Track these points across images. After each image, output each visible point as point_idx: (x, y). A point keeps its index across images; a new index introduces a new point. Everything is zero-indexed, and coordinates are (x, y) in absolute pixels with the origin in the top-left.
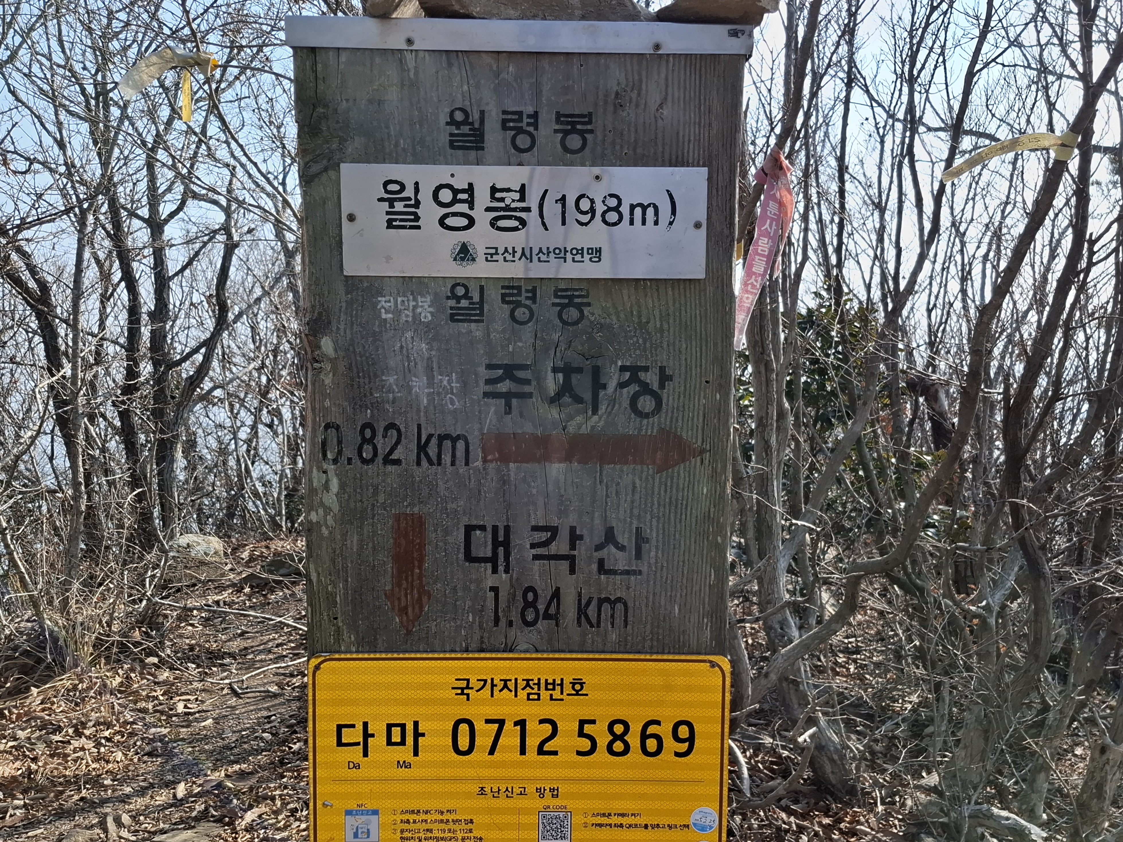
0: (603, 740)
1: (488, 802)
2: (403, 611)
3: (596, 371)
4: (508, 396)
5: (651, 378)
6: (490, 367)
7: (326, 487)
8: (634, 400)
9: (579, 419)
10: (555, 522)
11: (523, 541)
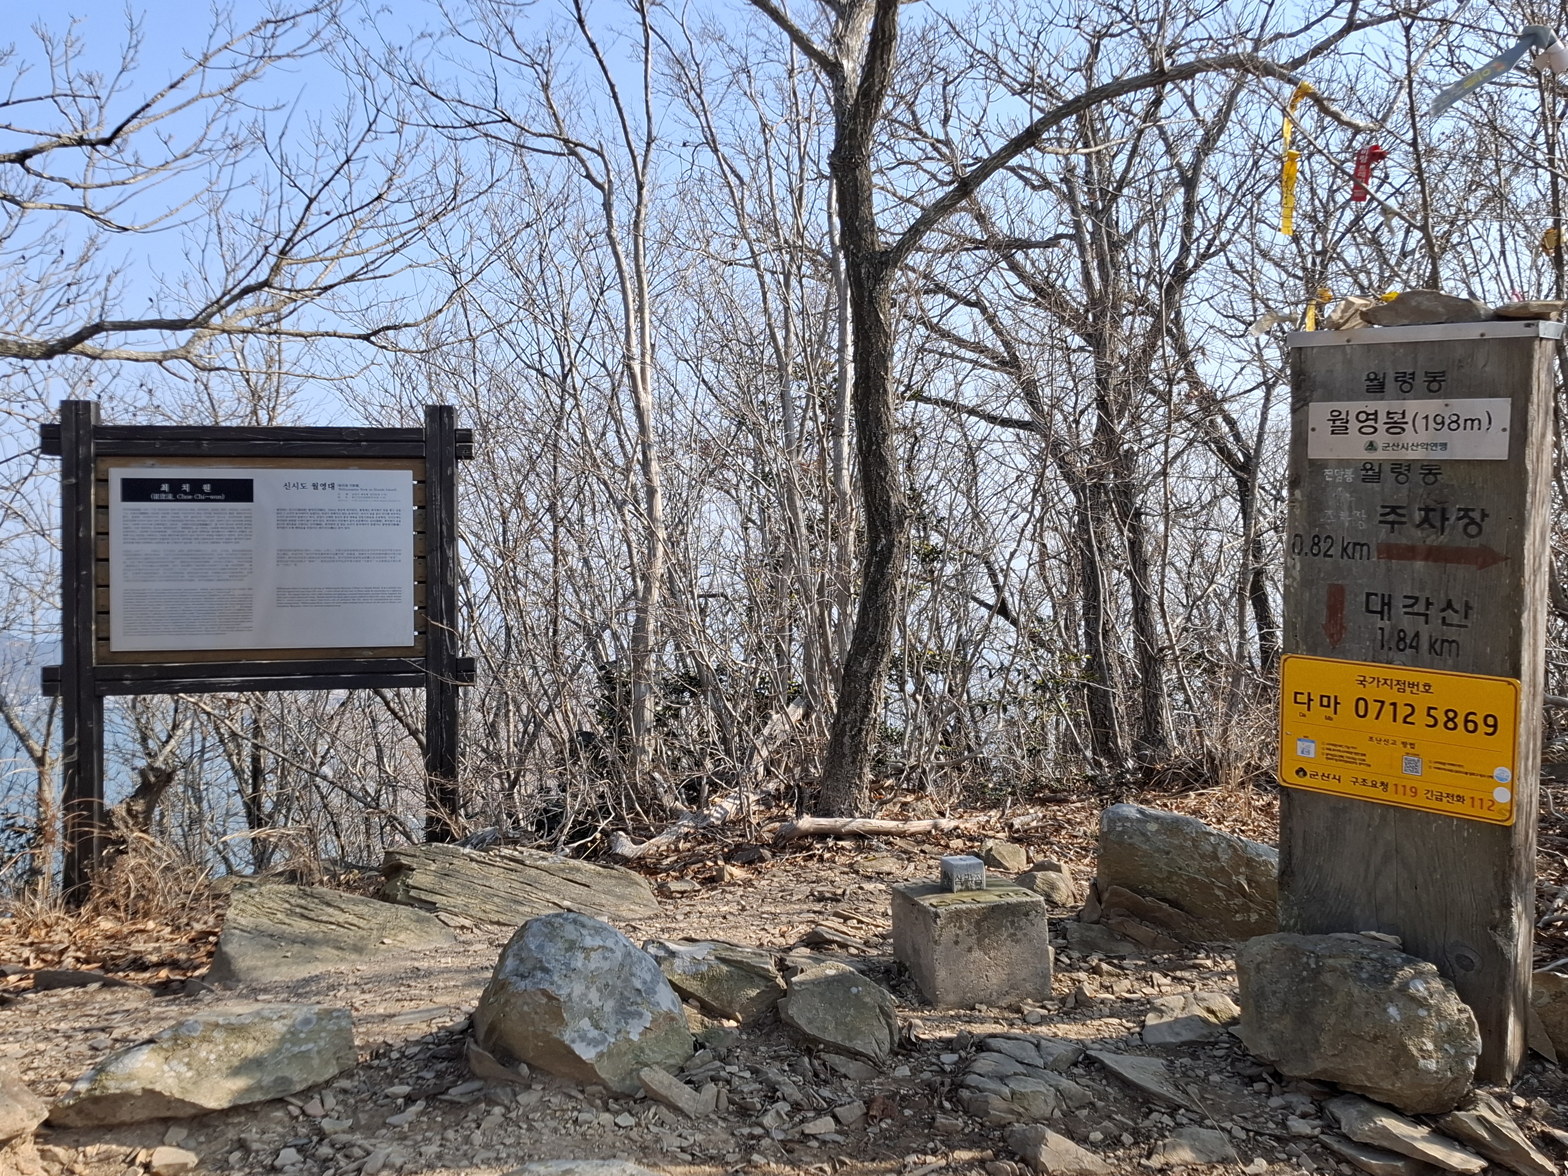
0: (1442, 719)
1: (1374, 745)
2: (1331, 636)
3: (1444, 511)
4: (1392, 523)
5: (1476, 515)
6: (1383, 507)
7: (1294, 567)
8: (1466, 527)
9: (1433, 537)
10: (1417, 594)
11: (1399, 604)
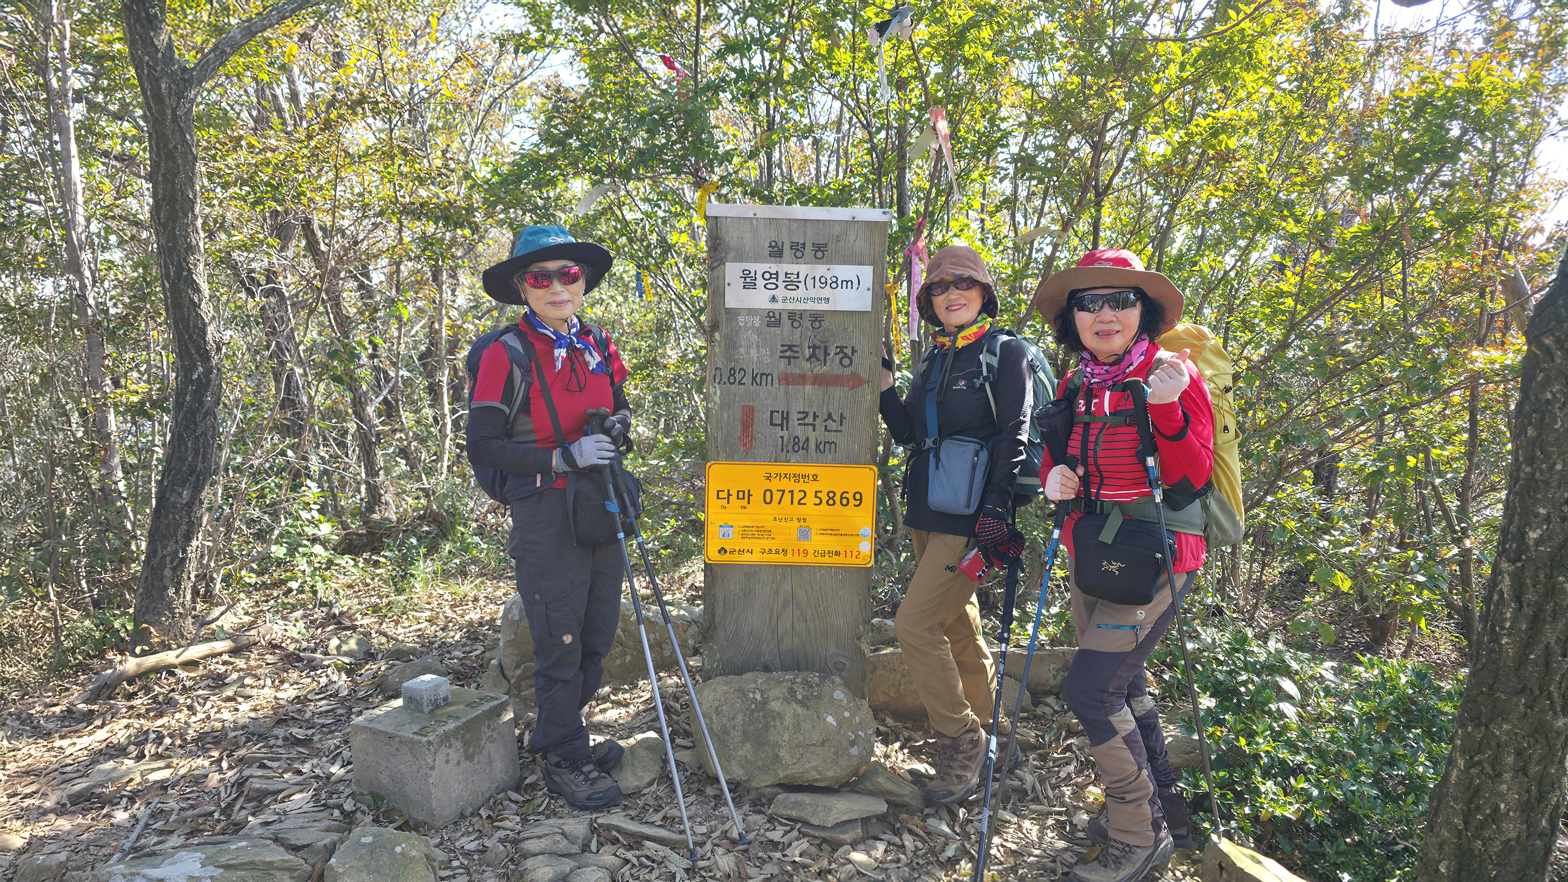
0: (825, 498)
1: (777, 523)
2: (745, 445)
3: (826, 348)
4: (789, 358)
5: (848, 351)
6: (782, 345)
8: (841, 360)
9: (819, 367)
10: (807, 410)
11: (794, 417)
